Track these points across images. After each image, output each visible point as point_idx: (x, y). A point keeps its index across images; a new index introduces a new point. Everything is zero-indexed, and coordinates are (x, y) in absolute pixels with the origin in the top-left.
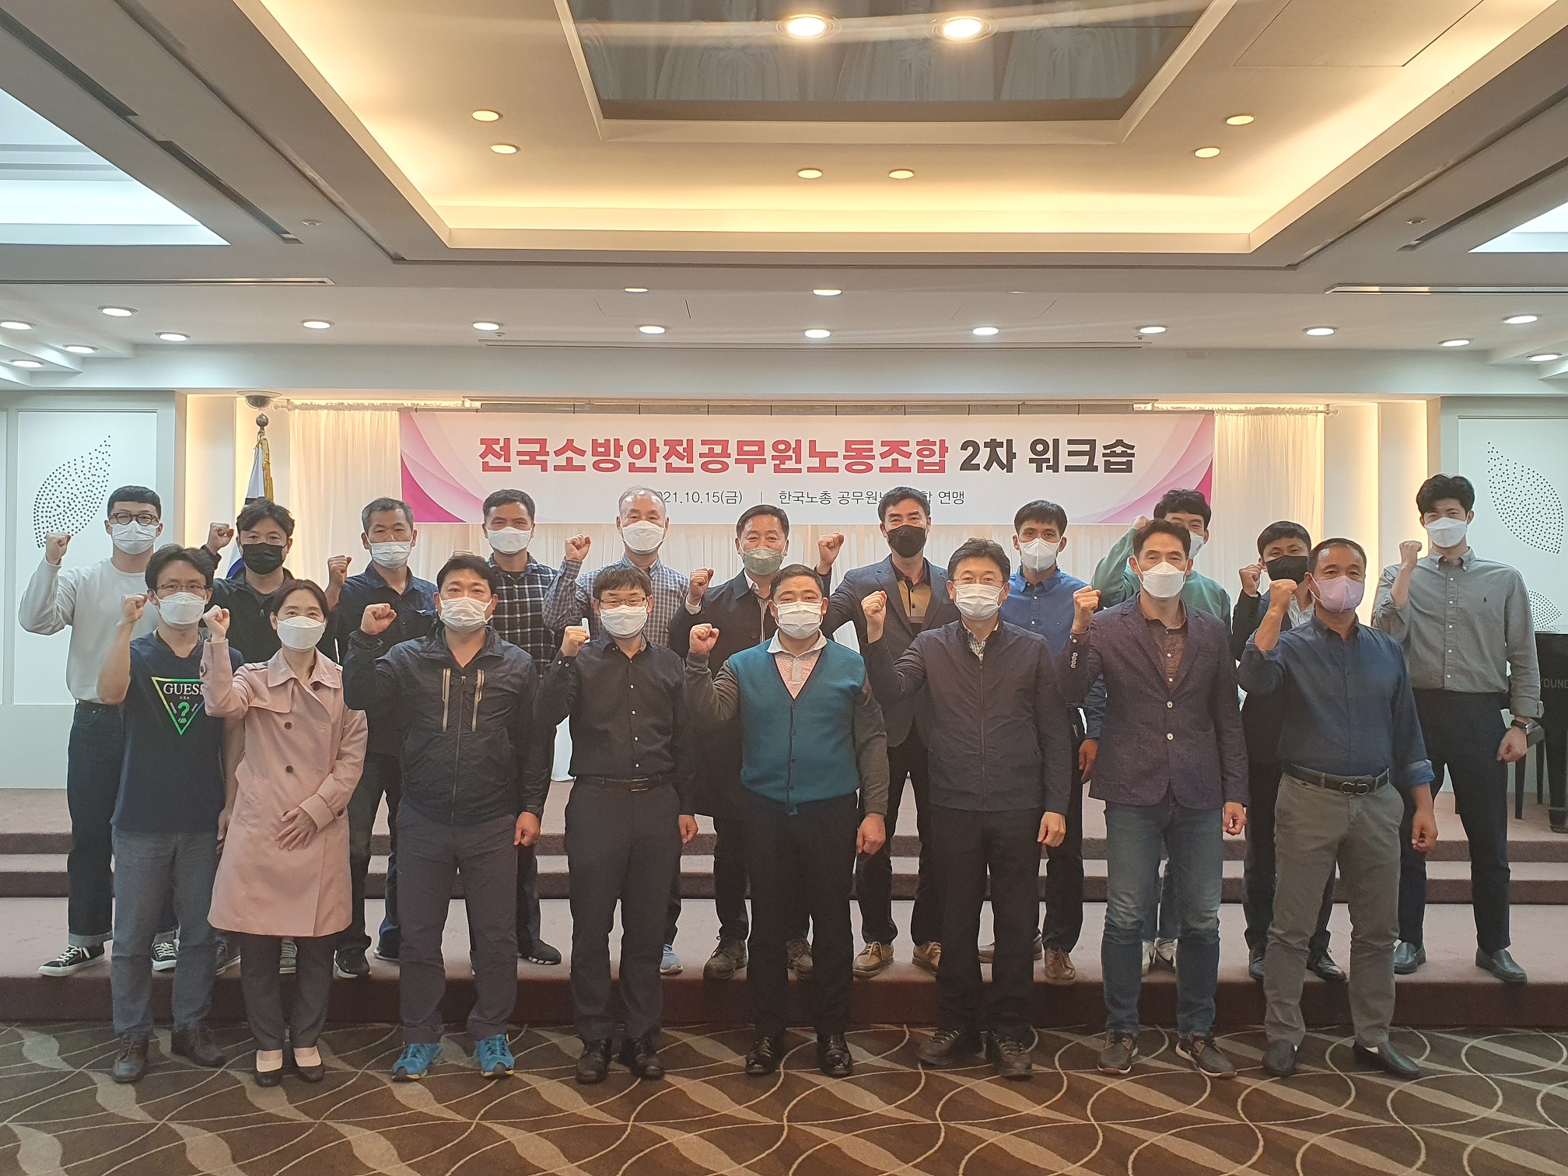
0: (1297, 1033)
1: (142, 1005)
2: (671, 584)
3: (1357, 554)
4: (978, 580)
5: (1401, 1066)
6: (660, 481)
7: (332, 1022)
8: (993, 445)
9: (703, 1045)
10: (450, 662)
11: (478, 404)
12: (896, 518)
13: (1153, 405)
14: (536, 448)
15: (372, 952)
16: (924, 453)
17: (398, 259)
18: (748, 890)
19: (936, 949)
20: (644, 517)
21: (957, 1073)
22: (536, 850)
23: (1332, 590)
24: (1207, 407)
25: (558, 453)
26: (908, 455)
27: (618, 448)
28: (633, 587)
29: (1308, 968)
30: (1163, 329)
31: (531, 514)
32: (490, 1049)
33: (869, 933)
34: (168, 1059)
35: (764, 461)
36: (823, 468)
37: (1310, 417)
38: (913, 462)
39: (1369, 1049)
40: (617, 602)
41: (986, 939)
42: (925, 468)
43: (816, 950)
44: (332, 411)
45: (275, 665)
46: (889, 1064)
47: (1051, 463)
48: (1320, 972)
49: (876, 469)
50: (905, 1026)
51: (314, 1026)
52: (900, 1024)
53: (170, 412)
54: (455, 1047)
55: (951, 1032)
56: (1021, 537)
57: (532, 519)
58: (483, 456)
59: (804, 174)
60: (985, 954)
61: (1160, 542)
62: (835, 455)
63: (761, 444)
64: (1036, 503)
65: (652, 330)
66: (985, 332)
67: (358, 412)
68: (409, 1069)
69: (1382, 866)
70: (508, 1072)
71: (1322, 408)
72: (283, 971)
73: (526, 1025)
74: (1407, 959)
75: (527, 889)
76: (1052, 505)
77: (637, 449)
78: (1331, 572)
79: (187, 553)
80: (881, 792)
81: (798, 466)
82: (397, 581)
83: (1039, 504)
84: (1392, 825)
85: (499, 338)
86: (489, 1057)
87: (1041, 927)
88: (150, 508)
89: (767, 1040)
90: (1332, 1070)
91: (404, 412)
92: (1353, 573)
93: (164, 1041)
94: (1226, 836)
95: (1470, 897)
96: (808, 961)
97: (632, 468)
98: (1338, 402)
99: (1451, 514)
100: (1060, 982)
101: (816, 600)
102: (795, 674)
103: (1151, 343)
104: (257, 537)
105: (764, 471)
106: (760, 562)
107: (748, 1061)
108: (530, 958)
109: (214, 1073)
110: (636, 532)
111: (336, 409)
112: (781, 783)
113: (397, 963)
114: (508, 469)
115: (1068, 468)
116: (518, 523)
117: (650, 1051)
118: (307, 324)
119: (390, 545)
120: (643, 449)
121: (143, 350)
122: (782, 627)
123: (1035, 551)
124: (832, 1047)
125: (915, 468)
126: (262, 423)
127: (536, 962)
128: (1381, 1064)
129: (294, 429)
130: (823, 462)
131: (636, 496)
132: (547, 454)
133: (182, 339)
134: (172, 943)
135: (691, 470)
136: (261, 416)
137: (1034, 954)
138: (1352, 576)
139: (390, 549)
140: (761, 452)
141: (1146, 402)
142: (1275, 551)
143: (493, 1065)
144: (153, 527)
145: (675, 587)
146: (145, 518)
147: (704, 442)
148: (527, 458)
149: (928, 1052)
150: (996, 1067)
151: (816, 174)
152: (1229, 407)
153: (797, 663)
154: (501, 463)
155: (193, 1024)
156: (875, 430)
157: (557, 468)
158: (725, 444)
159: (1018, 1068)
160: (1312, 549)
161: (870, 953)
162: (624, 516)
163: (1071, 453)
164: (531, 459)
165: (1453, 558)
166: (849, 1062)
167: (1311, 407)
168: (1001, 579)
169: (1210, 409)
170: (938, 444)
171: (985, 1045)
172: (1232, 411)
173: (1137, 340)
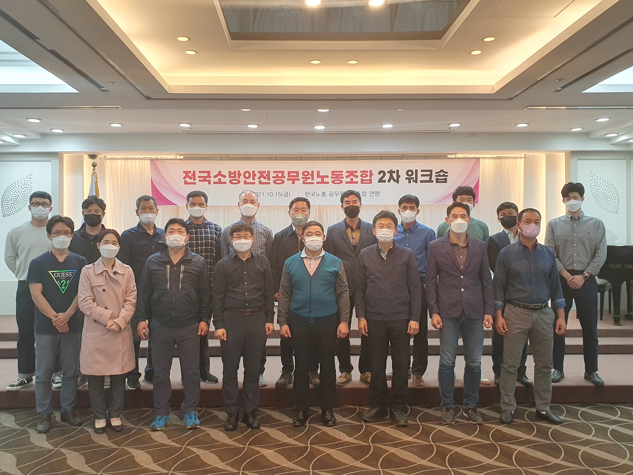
0: (513, 407)
1: (48, 402)
2: (260, 229)
3: (538, 214)
4: (385, 227)
5: (554, 419)
6: (256, 188)
7: (126, 407)
8: (391, 172)
9: (276, 415)
10: (170, 262)
11: (182, 157)
12: (347, 202)
13: (455, 156)
14: (206, 175)
15: (142, 379)
16: (364, 176)
17: (148, 98)
18: (294, 352)
19: (369, 375)
20: (249, 202)
21: (378, 424)
22: (208, 337)
23: (528, 229)
24: (477, 156)
25: (215, 177)
26: (357, 177)
27: (240, 174)
28: (246, 232)
29: (517, 380)
30: (459, 125)
31: (206, 201)
32: (190, 417)
33: (342, 369)
34: (59, 423)
35: (299, 180)
36: (323, 182)
37: (518, 160)
38: (359, 179)
39: (542, 413)
40: (239, 238)
41: (389, 370)
42: (364, 182)
43: (321, 376)
44: (123, 160)
45: (98, 264)
46: (350, 421)
47: (414, 179)
48: (522, 382)
49: (344, 182)
50: (357, 406)
51: (118, 409)
52: (355, 405)
53: (56, 161)
54: (175, 417)
55: (375, 408)
56: (401, 210)
57: (207, 204)
58: (184, 178)
59: (313, 62)
60: (389, 377)
61: (458, 210)
62: (327, 177)
63: (297, 173)
64: (407, 196)
65: (253, 127)
66: (387, 126)
67: (133, 160)
68: (157, 426)
69: (546, 340)
70: (197, 426)
71: (523, 156)
72: (105, 387)
73: (204, 408)
74: (557, 377)
75: (204, 353)
76: (413, 196)
77: (247, 175)
78: (528, 222)
79: (64, 219)
80: (347, 313)
81: (312, 181)
82: (150, 229)
83: (408, 196)
84: (550, 323)
85: (190, 130)
86: (190, 420)
87: (411, 366)
88: (47, 200)
89: (302, 413)
90: (527, 421)
91: (152, 160)
92: (536, 223)
93: (58, 416)
94: (485, 328)
95: (582, 352)
96: (317, 380)
97: (245, 183)
98: (530, 154)
99: (575, 198)
100: (419, 387)
101: (321, 236)
102: (312, 266)
103: (454, 130)
104: (90, 211)
105: (299, 183)
106: (299, 220)
107: (294, 421)
108: (206, 381)
109: (78, 429)
110: (246, 208)
111: (124, 160)
112: (307, 310)
113: (152, 384)
114: (195, 183)
115: (421, 181)
116: (201, 205)
117: (254, 418)
118: (112, 125)
119: (148, 215)
120: (249, 175)
121: (45, 136)
122: (307, 246)
123: (406, 216)
124: (328, 415)
125: (360, 182)
126: (94, 166)
127: (208, 382)
128: (547, 419)
129: (107, 168)
130: (322, 180)
131: (246, 194)
132: (211, 177)
133: (61, 131)
134: (60, 376)
135: (269, 183)
136: (94, 163)
137: (408, 376)
138: (536, 224)
139: (148, 216)
140: (298, 176)
141: (452, 154)
142: (503, 214)
143: (191, 424)
144: (48, 209)
145: (262, 231)
146: (45, 204)
147: (274, 172)
148: (203, 179)
149: (367, 415)
150: (393, 422)
151: (318, 62)
152: (486, 156)
153: (313, 261)
154: (192, 181)
155: (69, 409)
156: (344, 166)
157: (214, 183)
158: (283, 173)
159: (402, 422)
160: (519, 213)
161: (343, 377)
162: (241, 202)
163: (422, 175)
164: (204, 179)
165: (576, 216)
166: (334, 421)
167: (519, 156)
168: (394, 227)
169: (478, 157)
170: (369, 172)
171: (389, 413)
172: (487, 158)
173: (449, 129)
